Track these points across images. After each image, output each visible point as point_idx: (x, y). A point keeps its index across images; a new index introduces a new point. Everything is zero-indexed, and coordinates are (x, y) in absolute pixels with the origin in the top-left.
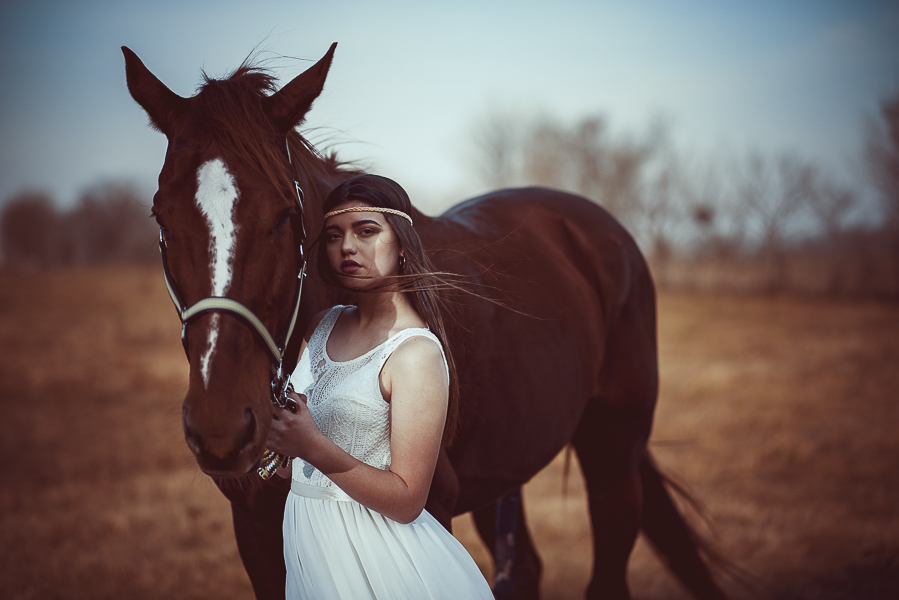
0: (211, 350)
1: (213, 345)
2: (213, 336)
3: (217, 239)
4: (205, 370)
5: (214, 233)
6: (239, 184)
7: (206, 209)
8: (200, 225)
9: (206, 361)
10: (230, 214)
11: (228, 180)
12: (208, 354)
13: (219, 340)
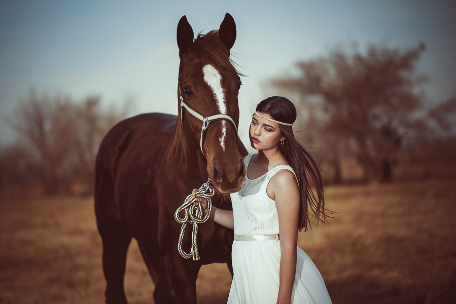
0: (224, 136)
1: (225, 134)
2: (224, 130)
3: (217, 94)
4: (222, 144)
5: (215, 92)
6: (221, 73)
7: (209, 83)
8: (208, 90)
9: (222, 140)
10: (220, 85)
11: (216, 72)
12: (223, 138)
13: (226, 131)
